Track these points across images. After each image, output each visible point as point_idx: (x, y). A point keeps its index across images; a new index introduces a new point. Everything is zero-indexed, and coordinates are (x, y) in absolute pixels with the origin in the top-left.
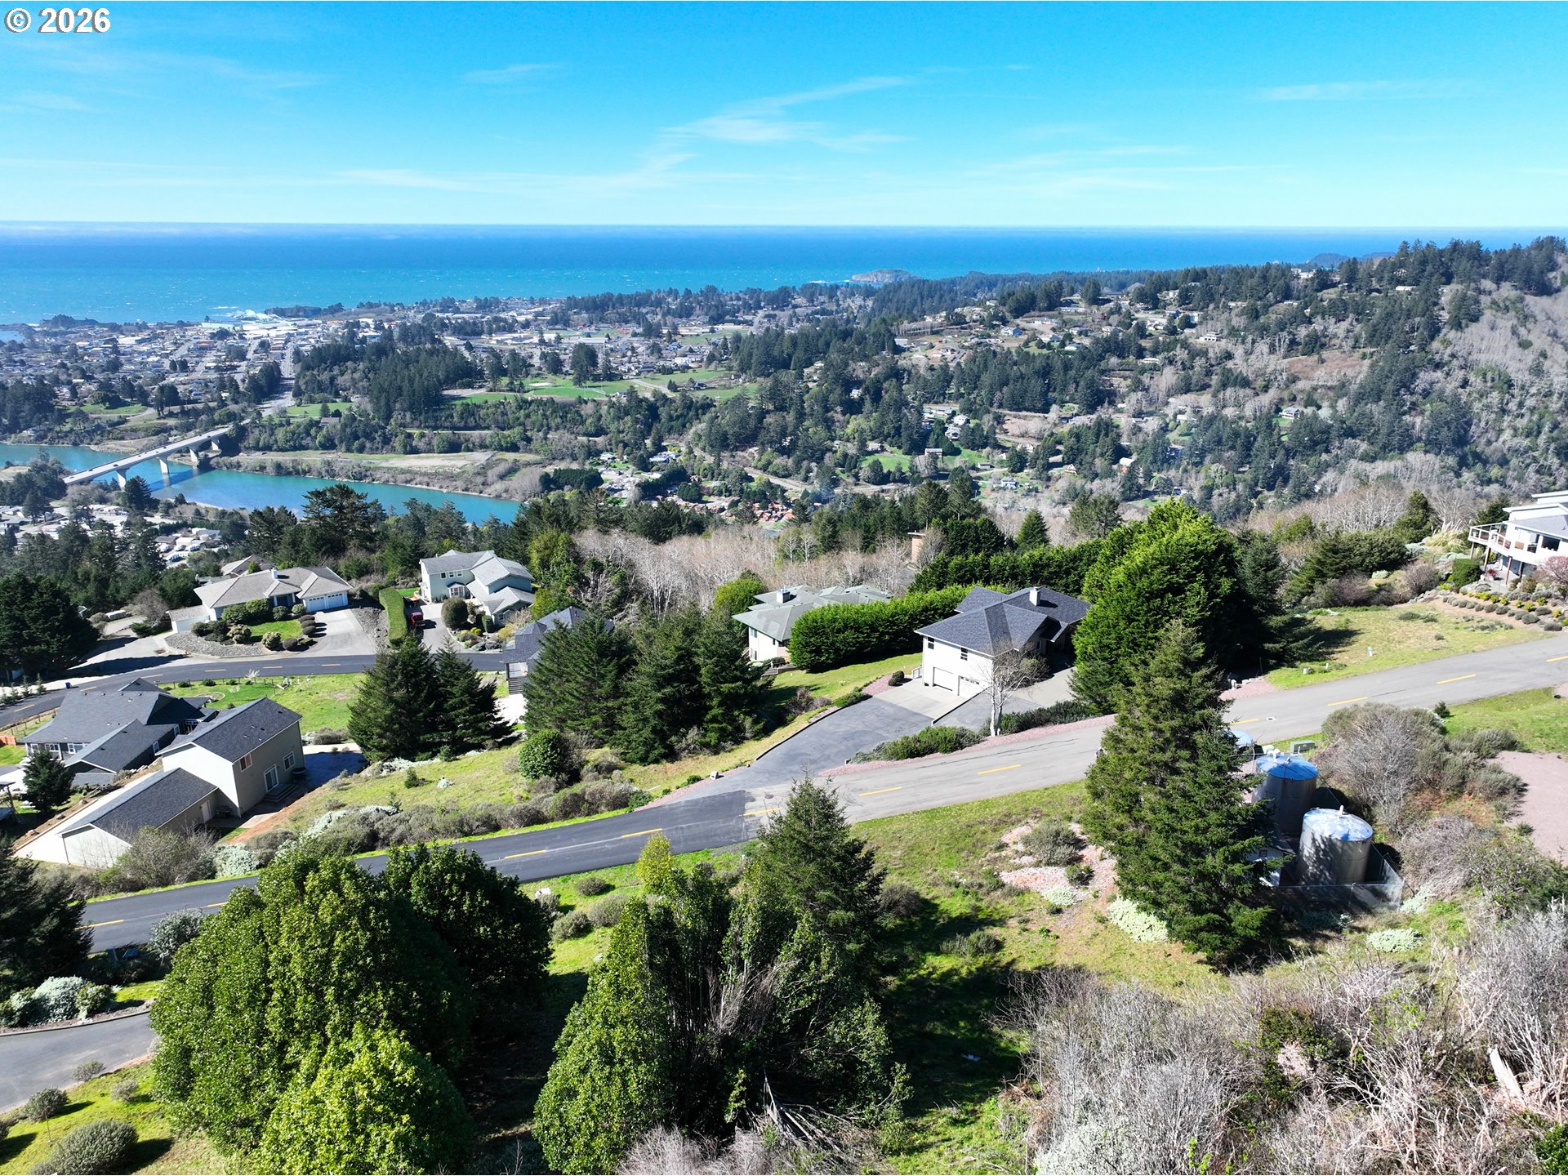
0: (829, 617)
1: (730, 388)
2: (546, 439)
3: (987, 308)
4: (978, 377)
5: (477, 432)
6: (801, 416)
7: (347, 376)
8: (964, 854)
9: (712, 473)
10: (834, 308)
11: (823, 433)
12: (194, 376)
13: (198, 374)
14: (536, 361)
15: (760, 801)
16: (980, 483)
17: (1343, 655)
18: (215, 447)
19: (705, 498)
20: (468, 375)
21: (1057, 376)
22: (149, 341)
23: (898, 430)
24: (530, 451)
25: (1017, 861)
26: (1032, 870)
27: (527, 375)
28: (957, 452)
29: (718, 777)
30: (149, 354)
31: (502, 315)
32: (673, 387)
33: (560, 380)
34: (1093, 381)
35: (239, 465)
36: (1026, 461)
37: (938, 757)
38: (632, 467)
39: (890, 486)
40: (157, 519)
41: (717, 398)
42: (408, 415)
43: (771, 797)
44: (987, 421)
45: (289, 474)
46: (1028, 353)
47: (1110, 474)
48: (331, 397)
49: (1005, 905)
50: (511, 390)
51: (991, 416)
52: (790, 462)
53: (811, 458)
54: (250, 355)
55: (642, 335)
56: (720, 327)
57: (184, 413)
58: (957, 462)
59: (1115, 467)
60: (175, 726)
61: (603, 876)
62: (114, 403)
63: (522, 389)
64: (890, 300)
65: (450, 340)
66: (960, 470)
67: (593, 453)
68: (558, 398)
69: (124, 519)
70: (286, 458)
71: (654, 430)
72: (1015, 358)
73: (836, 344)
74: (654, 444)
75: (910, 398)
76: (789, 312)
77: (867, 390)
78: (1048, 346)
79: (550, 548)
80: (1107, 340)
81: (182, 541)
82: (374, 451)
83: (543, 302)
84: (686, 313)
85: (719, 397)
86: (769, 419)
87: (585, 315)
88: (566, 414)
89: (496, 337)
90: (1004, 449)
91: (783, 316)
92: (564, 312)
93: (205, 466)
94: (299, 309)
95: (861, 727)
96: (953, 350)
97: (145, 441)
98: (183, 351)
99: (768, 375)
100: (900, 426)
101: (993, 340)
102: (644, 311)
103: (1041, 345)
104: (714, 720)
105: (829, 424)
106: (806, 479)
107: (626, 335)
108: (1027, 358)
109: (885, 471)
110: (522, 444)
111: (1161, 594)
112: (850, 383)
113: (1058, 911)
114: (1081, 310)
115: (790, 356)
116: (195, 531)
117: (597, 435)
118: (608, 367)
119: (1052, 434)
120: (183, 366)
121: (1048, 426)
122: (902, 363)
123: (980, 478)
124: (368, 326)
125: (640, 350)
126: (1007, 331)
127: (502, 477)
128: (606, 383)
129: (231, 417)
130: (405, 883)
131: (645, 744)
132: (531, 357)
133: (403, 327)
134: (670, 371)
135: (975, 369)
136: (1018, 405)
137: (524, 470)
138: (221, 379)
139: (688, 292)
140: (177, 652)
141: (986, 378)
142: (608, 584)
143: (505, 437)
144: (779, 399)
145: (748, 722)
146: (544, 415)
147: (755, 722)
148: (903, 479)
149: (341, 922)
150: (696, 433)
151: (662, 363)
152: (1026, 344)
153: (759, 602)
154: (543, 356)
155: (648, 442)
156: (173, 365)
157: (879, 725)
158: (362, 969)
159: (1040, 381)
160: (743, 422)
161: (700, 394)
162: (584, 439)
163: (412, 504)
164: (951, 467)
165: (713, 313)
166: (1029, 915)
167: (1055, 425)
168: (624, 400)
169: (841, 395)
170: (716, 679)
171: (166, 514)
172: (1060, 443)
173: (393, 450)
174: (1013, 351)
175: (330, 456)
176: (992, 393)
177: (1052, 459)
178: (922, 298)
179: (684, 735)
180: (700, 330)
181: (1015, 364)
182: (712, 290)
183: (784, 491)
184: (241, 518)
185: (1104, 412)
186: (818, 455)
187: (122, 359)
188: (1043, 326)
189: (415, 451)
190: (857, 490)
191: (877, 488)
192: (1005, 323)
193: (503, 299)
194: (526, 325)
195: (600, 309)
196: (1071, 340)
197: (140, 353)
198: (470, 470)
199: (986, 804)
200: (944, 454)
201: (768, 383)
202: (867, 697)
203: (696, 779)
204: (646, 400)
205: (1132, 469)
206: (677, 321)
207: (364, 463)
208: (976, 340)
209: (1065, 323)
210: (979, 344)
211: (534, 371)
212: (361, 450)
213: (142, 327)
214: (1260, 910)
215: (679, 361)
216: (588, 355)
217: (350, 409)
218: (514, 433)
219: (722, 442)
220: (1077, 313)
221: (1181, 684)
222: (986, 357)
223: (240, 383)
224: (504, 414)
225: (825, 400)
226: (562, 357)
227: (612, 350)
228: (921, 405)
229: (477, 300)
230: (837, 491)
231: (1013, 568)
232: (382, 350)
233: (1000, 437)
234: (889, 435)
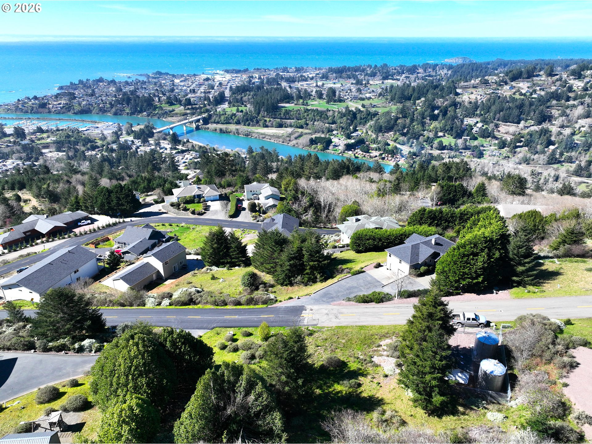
0: (365, 234)
1: (386, 107)
2: (313, 124)
3: (499, 77)
4: (490, 107)
5: (289, 121)
6: (412, 120)
7: (246, 97)
8: (365, 346)
9: (374, 141)
10: (434, 74)
11: (420, 127)
12: (197, 95)
13: (198, 94)
14: (313, 93)
15: (307, 311)
16: (484, 152)
18: (201, 121)
19: (370, 151)
20: (288, 98)
21: (526, 109)
22: (184, 81)
23: (452, 129)
24: (307, 129)
25: (382, 353)
26: (386, 358)
27: (310, 99)
28: (476, 139)
29: (298, 298)
30: (183, 86)
31: (304, 74)
32: (363, 106)
33: (321, 101)
34: (542, 111)
35: (208, 128)
36: (506, 144)
37: (373, 304)
38: (344, 137)
39: (445, 151)
40: (180, 147)
41: (380, 111)
42: (266, 113)
43: (312, 310)
44: (491, 127)
45: (224, 132)
46: (514, 98)
47: (543, 152)
48: (240, 105)
49: (370, 369)
50: (303, 105)
51: (493, 124)
52: (405, 139)
53: (414, 138)
54: (215, 88)
55: (355, 84)
56: (386, 81)
57: (192, 108)
58: (476, 143)
59: (546, 149)
60: (156, 241)
61: (250, 330)
62: (171, 104)
63: (307, 104)
64: (459, 72)
65: (284, 84)
66: (476, 147)
67: (330, 131)
68: (319, 109)
69: (170, 146)
70: (224, 127)
71: (354, 123)
72: (508, 100)
73: (431, 91)
74: (353, 128)
75: (459, 115)
76: (415, 75)
77: (441, 111)
78: (525, 95)
79: (288, 184)
80: (552, 93)
81: (187, 156)
82: (253, 126)
83: (320, 69)
84: (373, 75)
85: (381, 111)
86: (399, 121)
87: (334, 75)
88: (322, 115)
89: (301, 83)
90: (496, 138)
91: (412, 77)
92: (327, 73)
93: (198, 128)
94: (234, 70)
95: (355, 285)
96: (481, 95)
97: (180, 118)
98: (194, 85)
99: (402, 103)
100: (453, 127)
101: (500, 91)
102: (357, 74)
103: (521, 94)
104: (307, 274)
105: (423, 124)
106: (411, 146)
107: (349, 84)
108: (513, 100)
109: (444, 145)
110: (305, 126)
112: (434, 108)
113: (386, 376)
114: (542, 79)
115: (411, 95)
116: (191, 152)
117: (332, 124)
118: (339, 96)
119: (520, 133)
120: (193, 91)
121: (518, 130)
122: (458, 100)
123: (484, 150)
124: (256, 78)
125: (353, 90)
126: (507, 87)
127: (296, 138)
128: (338, 103)
129: (207, 111)
131: (283, 279)
132: (312, 92)
133: (268, 79)
134: (363, 99)
135: (489, 104)
136: (506, 120)
137: (304, 136)
138: (205, 96)
139: (376, 66)
140: (164, 211)
141: (493, 108)
142: (305, 201)
143: (299, 123)
144: (404, 113)
145: (318, 276)
146: (314, 115)
147: (321, 276)
148: (451, 149)
149: (136, 357)
150: (370, 125)
151: (361, 96)
152: (514, 94)
153: (348, 220)
154: (317, 92)
155: (351, 127)
156: (190, 90)
157: (362, 285)
159: (518, 110)
160: (388, 122)
161: (374, 109)
162: (327, 125)
163: (262, 148)
164: (473, 145)
165: (384, 75)
166: (376, 376)
167: (522, 129)
168: (344, 110)
169: (430, 113)
171: (183, 146)
172: (523, 137)
173: (260, 126)
174: (508, 96)
175: (238, 127)
176: (495, 114)
177: (518, 144)
178: (473, 70)
179: (296, 278)
180: (378, 82)
181: (508, 102)
182: (385, 65)
183: (401, 150)
184: (206, 149)
185: (545, 125)
186: (417, 137)
187: (175, 88)
188: (524, 86)
189: (267, 126)
190: (431, 152)
191: (440, 152)
192: (506, 83)
193: (305, 68)
194: (312, 79)
195: (340, 72)
196: (535, 92)
197: (181, 85)
198: (285, 135)
199: (381, 327)
200: (470, 139)
201: (400, 106)
202: (364, 272)
203: (291, 298)
204: (352, 111)
205: (554, 151)
206: (370, 78)
207: (249, 130)
208: (492, 91)
209: (534, 84)
210: (493, 93)
211: (312, 98)
212: (249, 125)
213: (182, 76)
214: (442, 398)
215: (368, 95)
216: (333, 92)
217: (246, 110)
218: (302, 122)
219: (379, 129)
220: (540, 80)
222: (495, 99)
223: (211, 98)
224: (299, 114)
225: (423, 114)
226: (323, 92)
227: (342, 90)
228: (463, 118)
229: (296, 68)
230: (423, 152)
231: (452, 214)
232: (259, 88)
233: (496, 133)
234: (448, 130)
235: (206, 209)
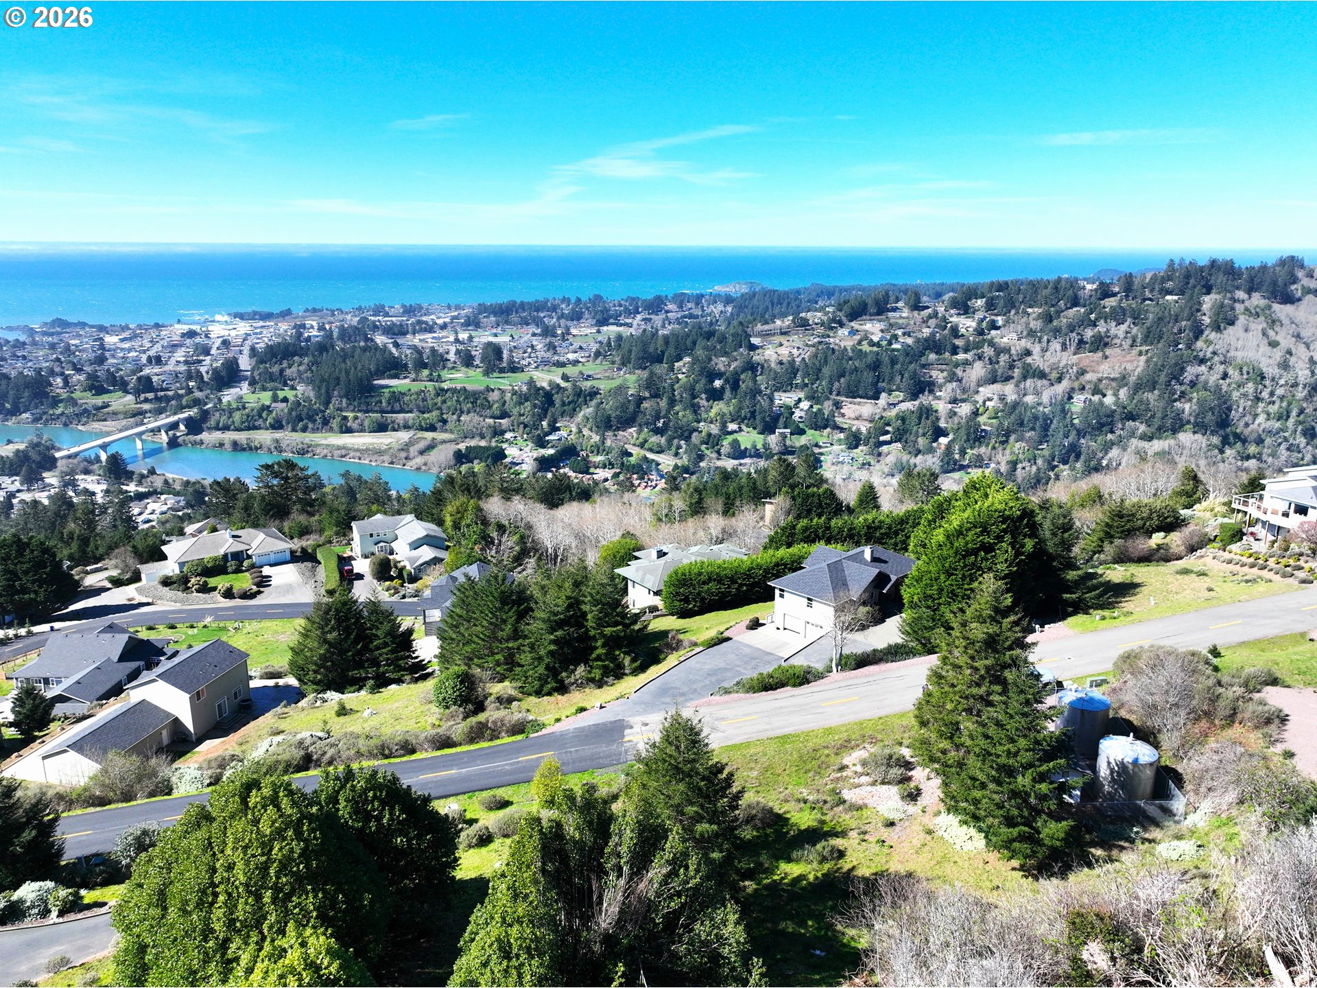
0: (696, 571)
1: (613, 379)
2: (459, 420)
3: (827, 313)
4: (820, 370)
5: (401, 415)
6: (672, 402)
7: (294, 369)
8: (811, 774)
9: (598, 449)
10: (700, 313)
11: (691, 417)
12: (166, 368)
13: (170, 367)
14: (452, 356)
15: (637, 728)
16: (822, 458)
17: (1129, 604)
18: (182, 427)
19: (592, 470)
20: (395, 367)
21: (886, 369)
22: (130, 339)
23: (753, 414)
24: (446, 431)
25: (856, 780)
26: (869, 788)
27: (444, 367)
28: (802, 432)
29: (601, 707)
30: (130, 350)
31: (424, 319)
32: (565, 378)
33: (471, 372)
34: (915, 373)
35: (201, 443)
36: (860, 439)
37: (788, 691)
38: (531, 445)
39: (747, 461)
40: (132, 488)
41: (602, 387)
42: (344, 401)
43: (647, 725)
44: (827, 407)
45: (244, 450)
46: (861, 350)
47: (931, 450)
48: (280, 386)
49: (845, 819)
50: (431, 380)
51: (830, 403)
52: (663, 440)
53: (681, 437)
54: (213, 351)
55: (540, 335)
56: (605, 328)
57: (157, 399)
58: (802, 441)
59: (935, 445)
60: (142, 663)
61: (503, 793)
62: (100, 391)
63: (439, 379)
64: (746, 307)
65: (380, 339)
66: (805, 448)
67: (498, 432)
68: (469, 387)
69: (104, 487)
70: (241, 437)
71: (549, 414)
72: (850, 354)
73: (701, 343)
74: (549, 425)
75: (763, 387)
76: (662, 316)
77: (727, 381)
78: (878, 345)
79: (461, 512)
80: (926, 340)
81: (151, 506)
82: (315, 430)
83: (458, 308)
84: (576, 317)
85: (604, 386)
86: (645, 405)
87: (493, 319)
88: (476, 400)
89: (418, 337)
90: (842, 430)
91: (658, 319)
92: (476, 316)
93: (173, 443)
94: (255, 313)
95: (722, 665)
96: (798, 348)
97: (124, 422)
98: (158, 347)
99: (645, 368)
100: (755, 411)
101: (832, 340)
102: (542, 315)
103: (872, 344)
104: (598, 658)
105: (695, 409)
106: (676, 454)
107: (526, 335)
108: (860, 354)
109: (743, 448)
110: (439, 425)
111: (975, 552)
112: (712, 375)
113: (892, 824)
114: (904, 315)
115: (663, 353)
116: (163, 497)
117: (502, 417)
118: (511, 362)
119: (882, 417)
120: (158, 360)
121: (878, 411)
122: (757, 357)
123: (822, 454)
124: (312, 327)
125: (538, 347)
126: (844, 332)
127: (422, 453)
128: (509, 374)
129: (197, 402)
130: (334, 800)
131: (540, 679)
132: (447, 353)
133: (342, 329)
134: (563, 365)
135: (817, 363)
136: (853, 394)
137: (440, 447)
138: (189, 371)
139: (579, 300)
140: (145, 600)
141: (826, 371)
142: (510, 543)
143: (424, 419)
144: (653, 388)
145: (627, 661)
146: (458, 401)
147: (633, 660)
148: (757, 455)
149: (279, 834)
150: (584, 416)
151: (556, 358)
152: (860, 343)
153: (637, 558)
154: (458, 352)
155: (544, 423)
156: (149, 359)
157: (738, 663)
158: (296, 875)
159: (871, 374)
160: (624, 406)
161: (588, 384)
162: (491, 421)
163: (346, 475)
164: (798, 444)
165: (598, 317)
166: (867, 828)
167: (885, 410)
168: (525, 388)
169: (705, 385)
170: (600, 624)
171: (140, 483)
172: (888, 424)
173: (331, 430)
174: (849, 348)
175: (278, 435)
176: (831, 383)
177: (882, 438)
178: (773, 305)
179: (573, 671)
180: (588, 331)
181: (851, 359)
182: (598, 298)
183: (658, 464)
184: (203, 486)
185: (925, 399)
186: (686, 434)
187: (107, 354)
188: (873, 328)
189: (349, 431)
190: (719, 463)
191: (736, 462)
192: (842, 325)
193: (425, 305)
194: (444, 327)
195: (505, 313)
196: (897, 339)
197: (122, 349)
198: (396, 446)
199: (829, 731)
200: (792, 434)
201: (645, 374)
202: (728, 639)
203: (582, 710)
204: (543, 388)
205: (949, 447)
206: (569, 323)
207: (307, 441)
208: (818, 339)
209: (891, 325)
210: (820, 343)
211: (450, 365)
212: (304, 430)
213: (124, 328)
214: (1064, 823)
215: (571, 356)
216: (494, 352)
217: (296, 396)
218: (432, 416)
219: (606, 424)
220: (901, 317)
221: (993, 629)
222: (826, 354)
223: (204, 374)
224: (424, 400)
225: (692, 388)
226: (473, 353)
227: (515, 347)
228: (772, 393)
229: (403, 306)
230: (702, 464)
231: (850, 529)
232: (324, 347)
233: (838, 420)
234: (745, 418)
235: (259, 585)
